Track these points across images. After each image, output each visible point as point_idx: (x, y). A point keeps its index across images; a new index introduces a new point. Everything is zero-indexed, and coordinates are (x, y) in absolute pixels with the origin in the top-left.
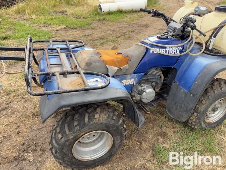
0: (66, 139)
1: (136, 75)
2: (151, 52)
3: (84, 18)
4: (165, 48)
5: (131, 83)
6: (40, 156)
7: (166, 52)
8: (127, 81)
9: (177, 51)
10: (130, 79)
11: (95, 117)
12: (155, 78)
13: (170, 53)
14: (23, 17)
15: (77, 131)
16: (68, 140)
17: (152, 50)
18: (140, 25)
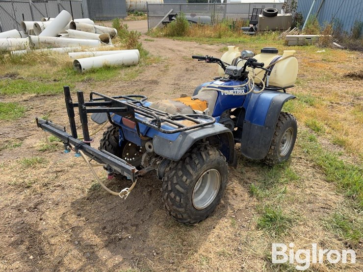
0: (190, 180)
2: (222, 94)
3: (55, 80)
4: (233, 89)
6: (136, 230)
7: (234, 92)
11: (210, 154)
13: (237, 93)
15: (199, 169)
16: (192, 182)
17: (223, 92)
18: (146, 82)
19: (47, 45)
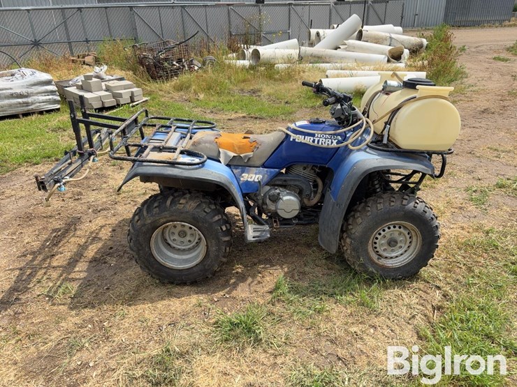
0: (142, 222)
1: (266, 169)
2: (291, 140)
3: (287, 102)
4: (313, 135)
5: (256, 180)
6: (125, 263)
7: (314, 141)
8: (250, 176)
9: (332, 143)
10: (256, 174)
11: (180, 202)
12: (298, 181)
13: (320, 143)
14: (184, 97)
15: (156, 214)
16: (144, 225)
17: (293, 136)
19: (316, 59)
